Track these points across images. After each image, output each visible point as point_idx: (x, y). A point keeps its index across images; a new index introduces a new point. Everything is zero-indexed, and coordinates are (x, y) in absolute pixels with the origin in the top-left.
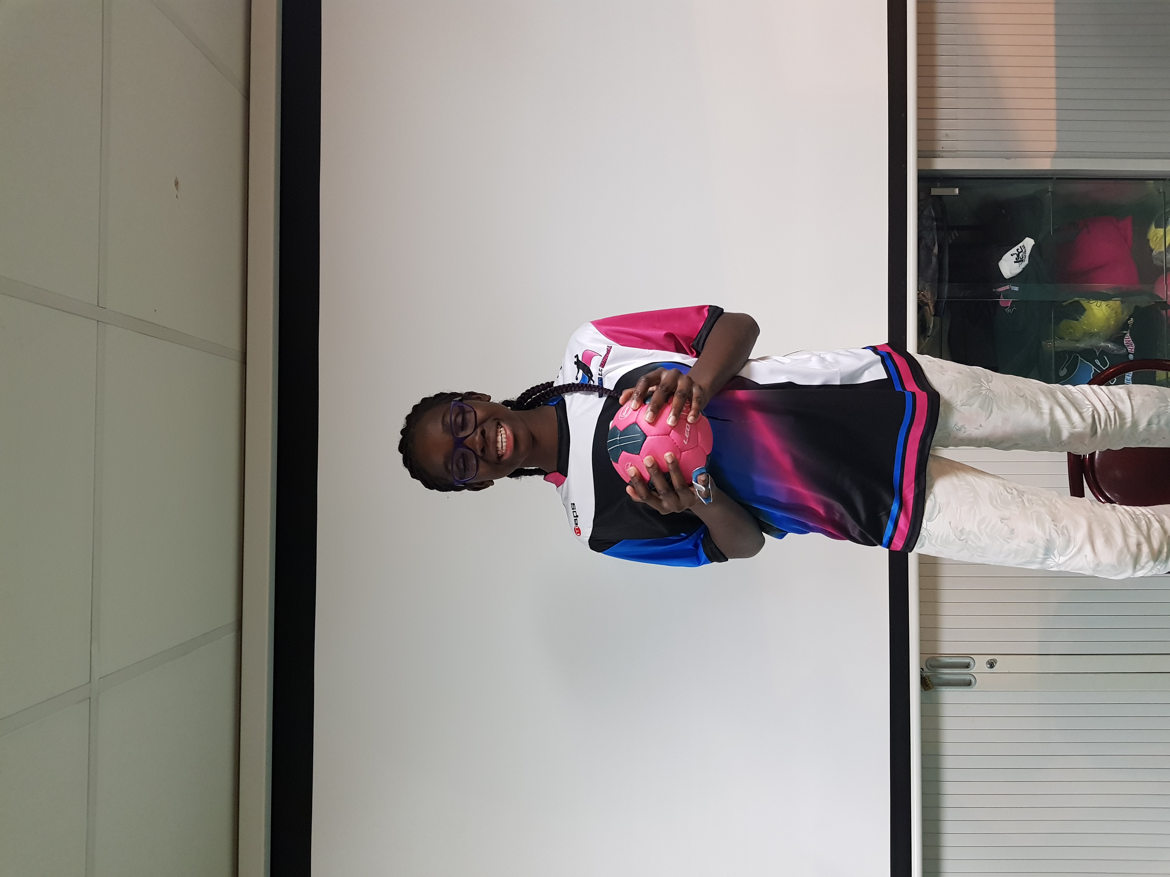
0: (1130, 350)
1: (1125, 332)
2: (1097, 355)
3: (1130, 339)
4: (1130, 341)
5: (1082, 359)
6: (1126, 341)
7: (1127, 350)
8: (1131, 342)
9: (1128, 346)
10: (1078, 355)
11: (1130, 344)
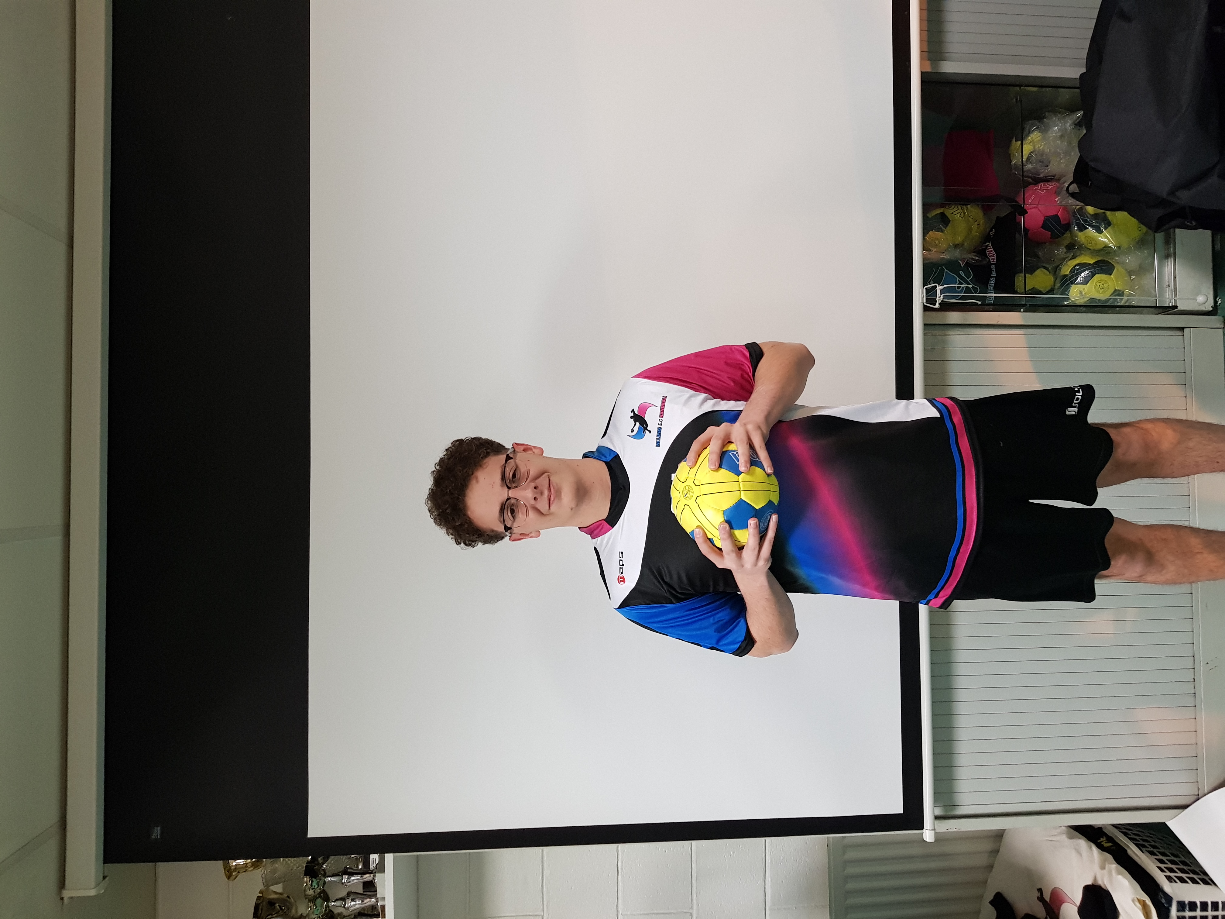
0: (992, 260)
1: (987, 243)
2: (962, 266)
3: (992, 249)
4: (992, 251)
5: (947, 271)
6: (988, 251)
7: (989, 260)
9: (990, 257)
10: (944, 267)
11: (992, 256)
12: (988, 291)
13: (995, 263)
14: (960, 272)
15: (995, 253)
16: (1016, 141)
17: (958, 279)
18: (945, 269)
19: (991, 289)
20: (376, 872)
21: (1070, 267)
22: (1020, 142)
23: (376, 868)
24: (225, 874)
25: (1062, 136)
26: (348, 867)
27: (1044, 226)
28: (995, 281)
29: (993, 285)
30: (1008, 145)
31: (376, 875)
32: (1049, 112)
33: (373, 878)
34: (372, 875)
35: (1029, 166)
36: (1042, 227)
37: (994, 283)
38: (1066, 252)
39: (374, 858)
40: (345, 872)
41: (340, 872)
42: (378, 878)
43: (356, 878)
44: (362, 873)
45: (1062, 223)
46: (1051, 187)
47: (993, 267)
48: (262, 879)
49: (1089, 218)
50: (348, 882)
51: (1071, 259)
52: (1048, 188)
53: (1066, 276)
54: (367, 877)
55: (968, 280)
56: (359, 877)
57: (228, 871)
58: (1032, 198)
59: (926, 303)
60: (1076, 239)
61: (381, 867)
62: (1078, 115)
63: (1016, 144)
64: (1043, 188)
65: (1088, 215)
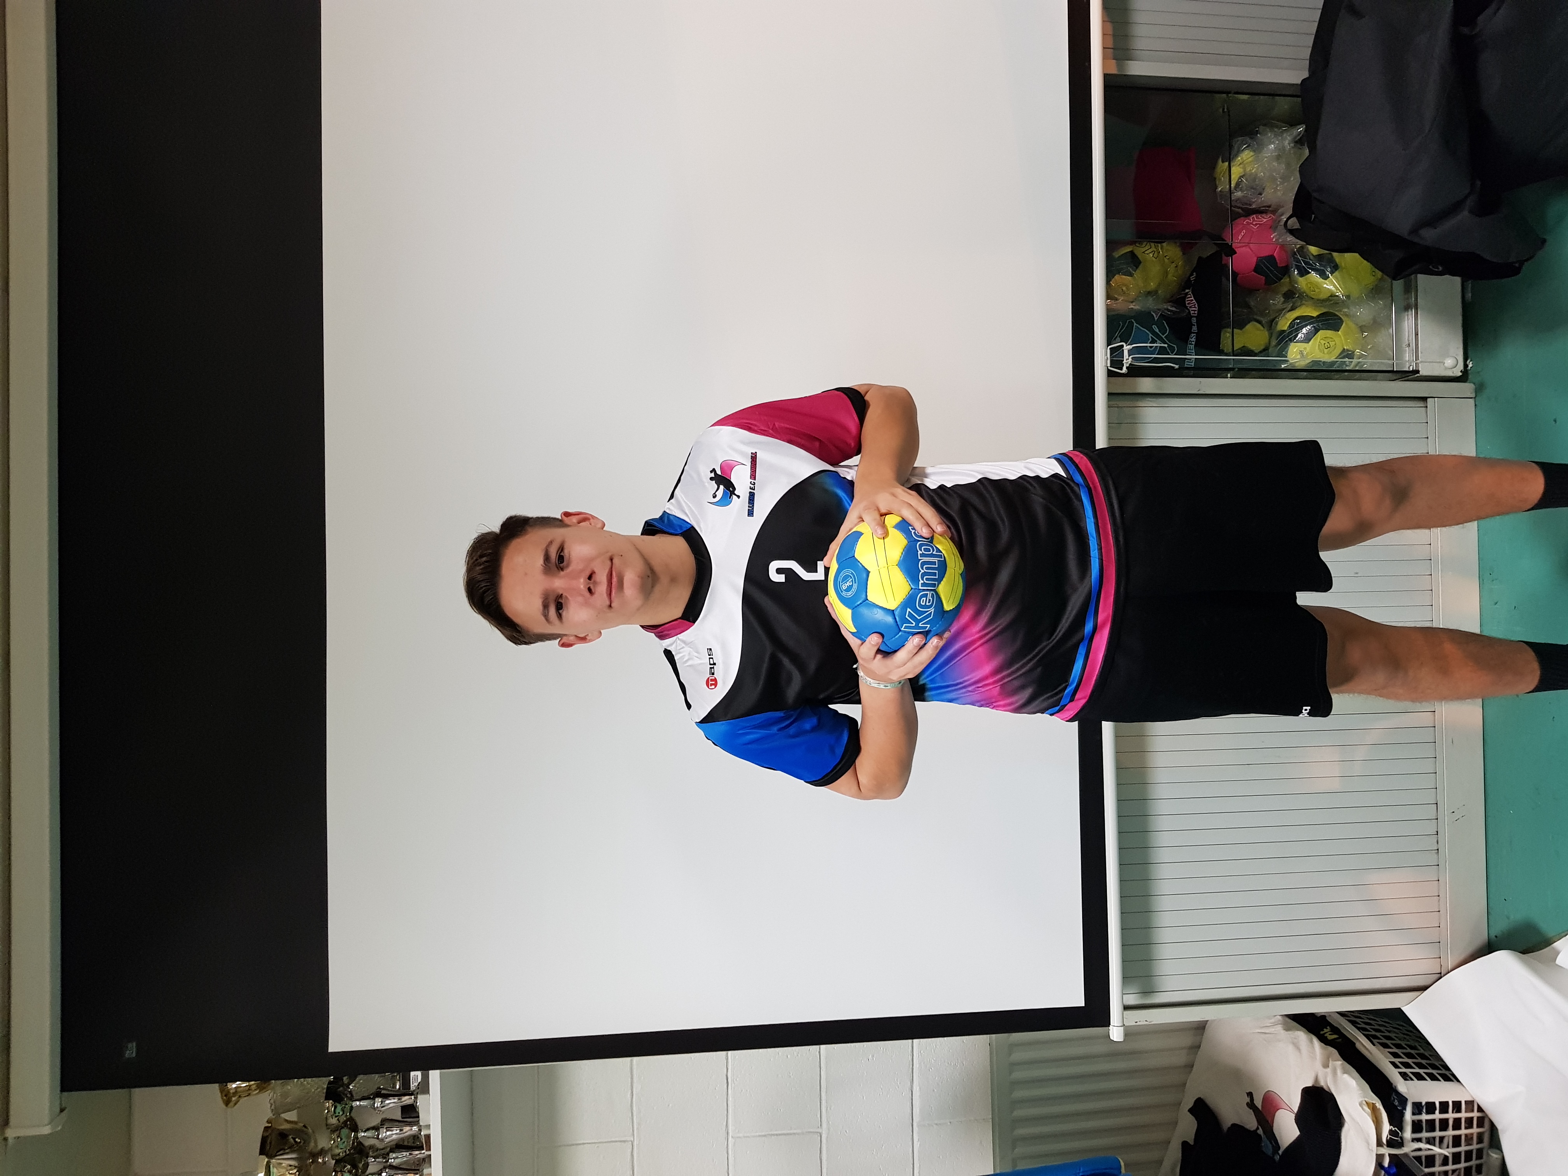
0: (1193, 312)
1: (1187, 291)
2: (1156, 319)
3: (1193, 298)
4: (1192, 300)
5: (1137, 325)
6: (1187, 301)
7: (1189, 312)
8: (1194, 301)
9: (1190, 307)
10: (1133, 320)
11: (1192, 305)
12: (1188, 351)
13: (1196, 315)
14: (1153, 326)
15: (1196, 303)
16: (1223, 162)
17: (1150, 335)
18: (1134, 322)
19: (1192, 348)
20: (417, 1093)
21: (1289, 320)
22: (1227, 164)
23: (418, 1088)
24: (222, 1099)
25: (1278, 158)
26: (382, 1087)
27: (1257, 269)
28: (1196, 337)
29: (1194, 343)
30: (1214, 167)
31: (419, 1096)
32: (1265, 125)
33: (415, 1101)
34: (413, 1097)
35: (1239, 194)
36: (1255, 270)
37: (1195, 340)
38: (1284, 302)
39: (416, 1076)
40: (378, 1094)
41: (371, 1095)
42: (421, 1101)
43: (393, 1101)
44: (399, 1095)
45: (1279, 265)
46: (1265, 220)
47: (1194, 320)
48: (269, 1105)
49: (1312, 261)
50: (382, 1107)
51: (1289, 311)
52: (1262, 221)
53: (1284, 331)
54: (407, 1100)
55: (1163, 337)
56: (396, 1100)
57: (226, 1096)
58: (1243, 234)
59: (1110, 367)
60: (1296, 286)
61: (424, 1088)
62: (1299, 130)
63: (1222, 166)
64: (1256, 221)
65: (1312, 257)
